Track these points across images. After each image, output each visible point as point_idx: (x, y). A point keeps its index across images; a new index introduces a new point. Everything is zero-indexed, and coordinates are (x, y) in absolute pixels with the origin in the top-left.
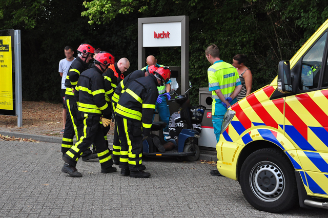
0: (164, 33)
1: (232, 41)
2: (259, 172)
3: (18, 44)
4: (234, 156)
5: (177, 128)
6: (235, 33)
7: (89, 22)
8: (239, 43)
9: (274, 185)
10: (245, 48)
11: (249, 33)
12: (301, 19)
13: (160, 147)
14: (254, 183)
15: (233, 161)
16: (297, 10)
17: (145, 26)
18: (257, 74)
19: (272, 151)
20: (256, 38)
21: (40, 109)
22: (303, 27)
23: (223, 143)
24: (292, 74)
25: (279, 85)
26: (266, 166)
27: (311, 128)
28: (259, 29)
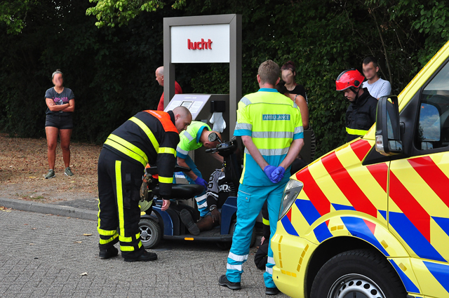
0: (203, 42)
1: (317, 52)
2: (343, 292)
4: (300, 262)
5: (221, 193)
6: (320, 40)
7: (97, 24)
8: (326, 55)
10: (335, 63)
11: (342, 41)
12: (419, 19)
13: (193, 227)
15: (298, 269)
16: (413, 6)
17: (174, 30)
19: (366, 256)
20: (352, 48)
21: (33, 152)
22: (423, 32)
23: (282, 237)
24: (402, 120)
25: (378, 140)
26: (355, 282)
27: (435, 219)
28: (357, 34)
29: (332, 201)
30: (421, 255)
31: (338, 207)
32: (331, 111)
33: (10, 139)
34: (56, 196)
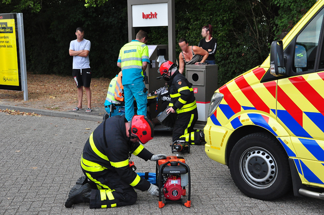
0: (151, 14)
1: (214, 20)
2: (249, 158)
3: (21, 26)
4: (223, 141)
6: (216, 13)
7: (85, 5)
8: (220, 21)
9: (266, 172)
10: (225, 26)
11: (229, 13)
14: (244, 169)
15: (221, 145)
17: (134, 8)
18: (236, 48)
19: (263, 136)
20: (235, 17)
21: (49, 82)
22: (280, 5)
23: (211, 127)
24: (285, 55)
25: (272, 67)
26: (256, 152)
27: (306, 113)
28: (238, 9)
29: (241, 104)
30: (297, 135)
31: (246, 108)
32: (223, 54)
33: (34, 75)
34: (67, 107)
